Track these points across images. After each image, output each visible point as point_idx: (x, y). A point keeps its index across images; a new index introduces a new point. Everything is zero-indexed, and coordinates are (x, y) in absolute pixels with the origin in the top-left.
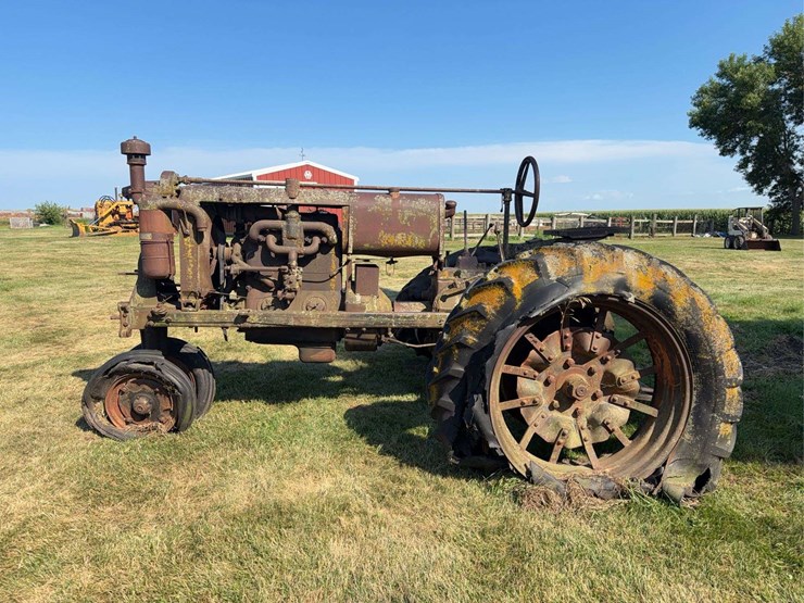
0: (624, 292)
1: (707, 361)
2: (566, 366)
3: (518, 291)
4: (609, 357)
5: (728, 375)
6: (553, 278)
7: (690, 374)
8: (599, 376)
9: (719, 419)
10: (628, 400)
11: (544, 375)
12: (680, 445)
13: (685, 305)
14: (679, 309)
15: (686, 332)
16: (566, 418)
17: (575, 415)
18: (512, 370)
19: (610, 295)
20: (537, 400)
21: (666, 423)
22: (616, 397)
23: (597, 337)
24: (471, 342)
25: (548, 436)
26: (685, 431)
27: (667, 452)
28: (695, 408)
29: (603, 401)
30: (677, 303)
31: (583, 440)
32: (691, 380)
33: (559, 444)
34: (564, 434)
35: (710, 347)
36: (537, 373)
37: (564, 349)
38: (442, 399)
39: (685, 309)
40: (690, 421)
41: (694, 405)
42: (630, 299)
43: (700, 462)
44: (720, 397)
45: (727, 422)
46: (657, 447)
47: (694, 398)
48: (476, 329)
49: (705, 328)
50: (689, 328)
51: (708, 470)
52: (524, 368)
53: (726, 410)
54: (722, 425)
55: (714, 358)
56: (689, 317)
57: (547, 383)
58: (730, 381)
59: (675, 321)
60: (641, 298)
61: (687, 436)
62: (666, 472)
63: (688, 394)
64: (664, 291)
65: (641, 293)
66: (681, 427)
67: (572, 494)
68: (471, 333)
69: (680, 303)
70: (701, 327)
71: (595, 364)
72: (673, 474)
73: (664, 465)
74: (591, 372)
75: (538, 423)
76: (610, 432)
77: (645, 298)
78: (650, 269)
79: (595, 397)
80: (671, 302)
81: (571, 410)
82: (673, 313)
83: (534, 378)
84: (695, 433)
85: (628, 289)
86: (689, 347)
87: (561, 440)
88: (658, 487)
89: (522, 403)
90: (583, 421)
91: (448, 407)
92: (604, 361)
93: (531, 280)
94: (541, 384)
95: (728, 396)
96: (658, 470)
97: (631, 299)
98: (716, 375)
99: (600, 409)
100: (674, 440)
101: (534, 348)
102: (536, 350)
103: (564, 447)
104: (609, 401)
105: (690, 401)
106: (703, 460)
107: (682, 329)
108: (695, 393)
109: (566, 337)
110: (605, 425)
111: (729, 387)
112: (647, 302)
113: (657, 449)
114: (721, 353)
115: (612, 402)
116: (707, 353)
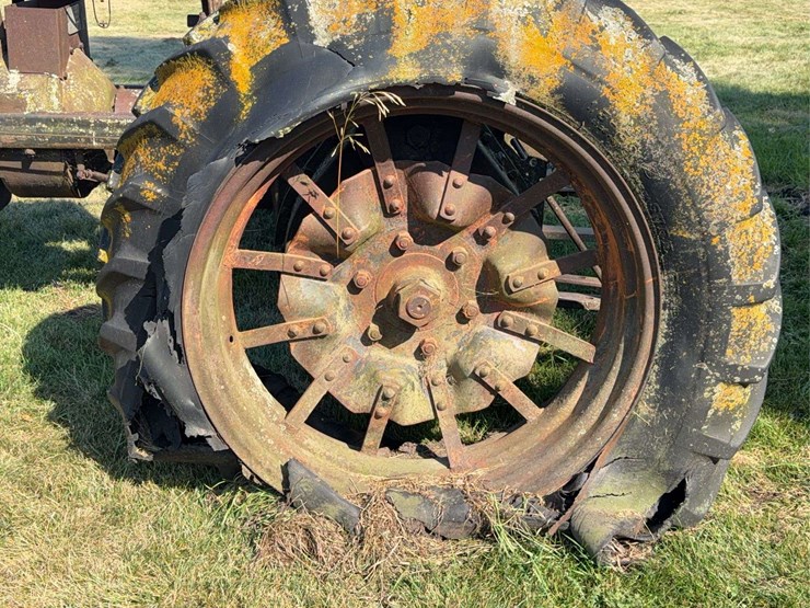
0: (490, 78)
1: (693, 244)
2: (396, 250)
3: (242, 75)
4: (491, 230)
5: (739, 276)
6: (322, 41)
7: (655, 274)
8: (471, 272)
9: (712, 375)
10: (534, 323)
11: (345, 269)
12: (628, 428)
13: (640, 111)
14: (625, 119)
15: (643, 174)
16: (397, 362)
17: (420, 354)
18: (260, 260)
19: (457, 87)
20: (321, 326)
21: (605, 379)
22: (510, 317)
23: (456, 186)
24: (150, 197)
25: (355, 400)
26: (639, 399)
27: (600, 440)
28: (664, 347)
29: (482, 324)
30: (620, 106)
31: (435, 408)
32: (657, 285)
33: (378, 417)
34: (385, 398)
35: (699, 212)
36: (327, 267)
37: (389, 212)
38: (109, 324)
39: (638, 120)
40: (653, 377)
41: (661, 341)
42: (503, 97)
43: (666, 466)
44: (717, 326)
45: (730, 382)
46: (582, 430)
47: (663, 326)
48: (161, 165)
49: (688, 167)
50: (648, 167)
51: (683, 484)
52: (294, 255)
53: (730, 356)
54: (720, 388)
55: (706, 237)
56: (650, 138)
57: (354, 288)
58: (743, 290)
59: (617, 149)
60: (533, 93)
61: (644, 409)
62: (591, 485)
63: (650, 317)
64: (589, 75)
65: (532, 80)
66: (632, 389)
67: (371, 530)
68: (150, 176)
69: (628, 104)
70: (678, 164)
71: (461, 246)
72: (607, 488)
73: (590, 468)
74: (452, 264)
75: (334, 373)
76: (494, 391)
77: (542, 93)
78: (557, 16)
79: (462, 318)
80: (605, 102)
81: (411, 345)
82: (612, 129)
83: (322, 277)
84: (661, 402)
85: (500, 71)
86: (651, 212)
87: (381, 410)
88: (564, 519)
89: (291, 334)
90: (438, 369)
91: (122, 343)
92: (482, 239)
93: (274, 46)
94: (340, 290)
95: (735, 325)
96: (575, 479)
97: (508, 96)
98: (709, 278)
99: (474, 343)
100: (616, 416)
101: (310, 210)
102: (317, 215)
103: (391, 423)
104: (496, 327)
105: (655, 331)
106: (672, 463)
107: (633, 167)
108: (664, 315)
109: (387, 186)
110: (479, 379)
111: (740, 305)
112: (547, 102)
113: (583, 432)
114: (723, 225)
115: (501, 326)
116: (690, 226)
